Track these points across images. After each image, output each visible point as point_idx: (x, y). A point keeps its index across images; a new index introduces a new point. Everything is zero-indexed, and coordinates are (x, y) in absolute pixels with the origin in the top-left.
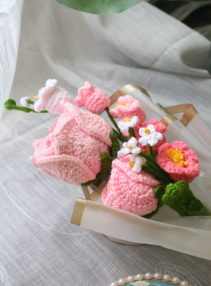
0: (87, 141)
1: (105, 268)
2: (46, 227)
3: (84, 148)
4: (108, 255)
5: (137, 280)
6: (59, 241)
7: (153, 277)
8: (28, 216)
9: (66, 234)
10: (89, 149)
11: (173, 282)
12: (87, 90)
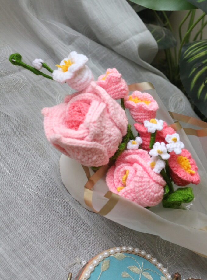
0: (114, 132)
1: (84, 236)
3: (111, 138)
5: (117, 253)
6: (42, 205)
7: (128, 250)
10: (115, 140)
11: (141, 254)
12: (117, 78)
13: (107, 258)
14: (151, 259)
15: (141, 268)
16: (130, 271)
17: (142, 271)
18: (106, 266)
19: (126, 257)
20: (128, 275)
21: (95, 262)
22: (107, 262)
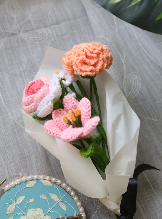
1: (34, 160)
2: (11, 116)
4: (39, 153)
5: (46, 180)
6: (15, 130)
7: (56, 182)
8: (3, 103)
9: (22, 126)
11: (67, 189)
13: (36, 181)
14: (74, 197)
15: (60, 199)
16: (50, 196)
17: (60, 201)
18: (32, 185)
19: (52, 186)
20: (46, 198)
21: (24, 179)
22: (34, 183)
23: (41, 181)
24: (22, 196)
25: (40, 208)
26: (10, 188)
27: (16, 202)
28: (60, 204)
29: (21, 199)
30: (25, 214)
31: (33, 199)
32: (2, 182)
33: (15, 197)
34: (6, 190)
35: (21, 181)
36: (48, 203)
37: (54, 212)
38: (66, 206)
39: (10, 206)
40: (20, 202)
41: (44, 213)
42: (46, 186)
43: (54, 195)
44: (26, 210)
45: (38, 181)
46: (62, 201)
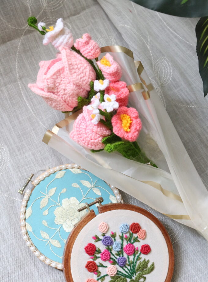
3: (66, 91)
5: (74, 168)
10: (70, 93)
13: (65, 170)
15: (93, 184)
16: (81, 184)
17: (93, 186)
18: (61, 175)
19: (82, 173)
20: (78, 186)
21: (52, 171)
22: (62, 173)
23: (70, 169)
24: (53, 187)
25: (74, 196)
26: (40, 182)
27: (48, 194)
28: (93, 189)
29: (53, 191)
30: (59, 205)
31: (65, 189)
32: (30, 178)
33: (46, 190)
34: (36, 185)
35: (50, 173)
36: (80, 191)
37: (89, 198)
38: (100, 191)
39: (43, 200)
40: (52, 194)
41: (79, 201)
42: (76, 174)
43: (86, 181)
44: (60, 201)
45: (67, 170)
46: (95, 186)
